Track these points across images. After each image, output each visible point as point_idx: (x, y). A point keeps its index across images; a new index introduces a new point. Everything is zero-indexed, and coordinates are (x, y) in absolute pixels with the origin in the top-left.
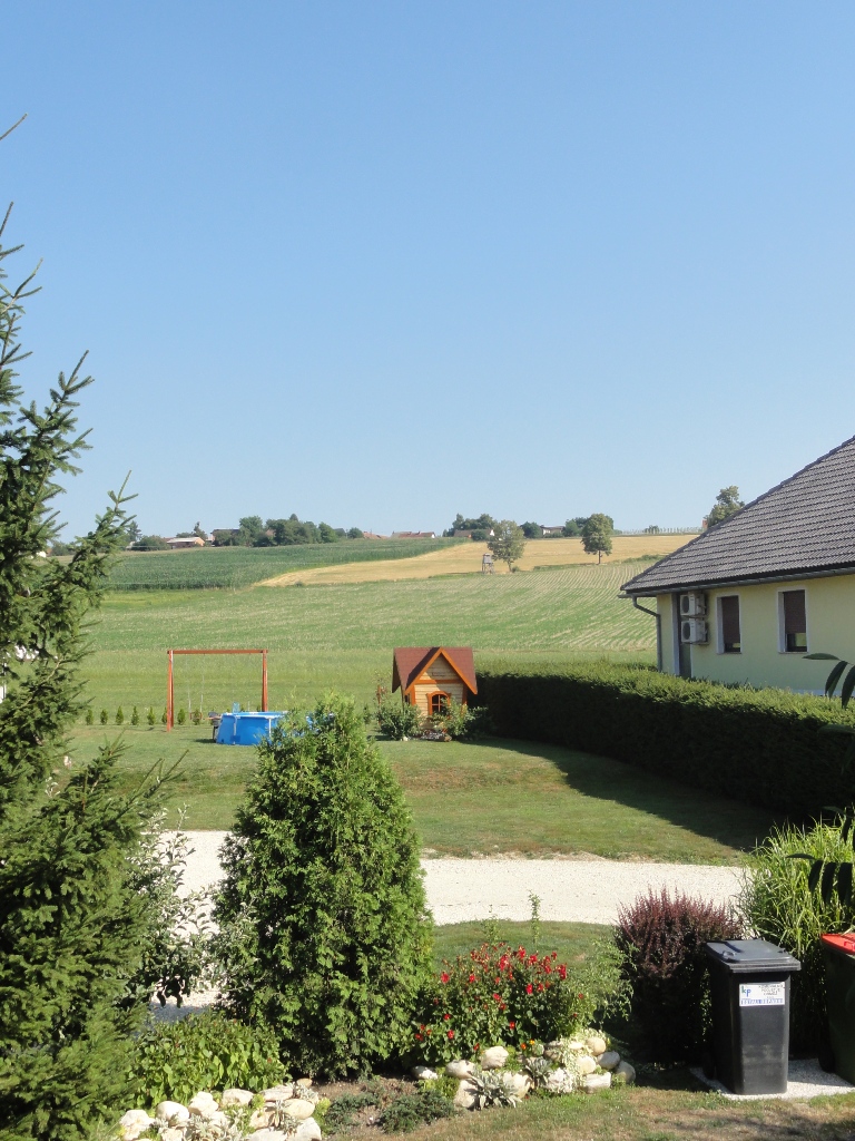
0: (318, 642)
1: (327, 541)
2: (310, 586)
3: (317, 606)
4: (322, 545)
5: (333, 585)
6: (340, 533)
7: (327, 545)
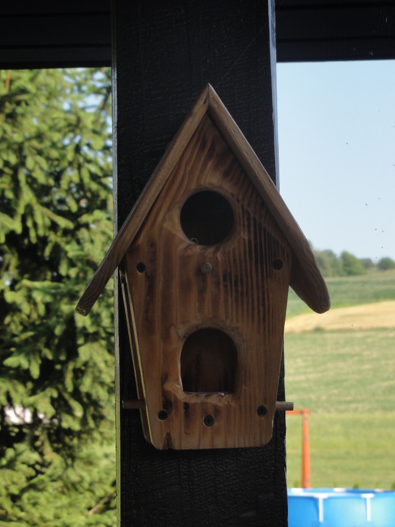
0: (349, 402)
1: (350, 273)
2: (333, 331)
3: (342, 357)
4: (344, 279)
5: (361, 330)
6: (367, 264)
7: (351, 279)
